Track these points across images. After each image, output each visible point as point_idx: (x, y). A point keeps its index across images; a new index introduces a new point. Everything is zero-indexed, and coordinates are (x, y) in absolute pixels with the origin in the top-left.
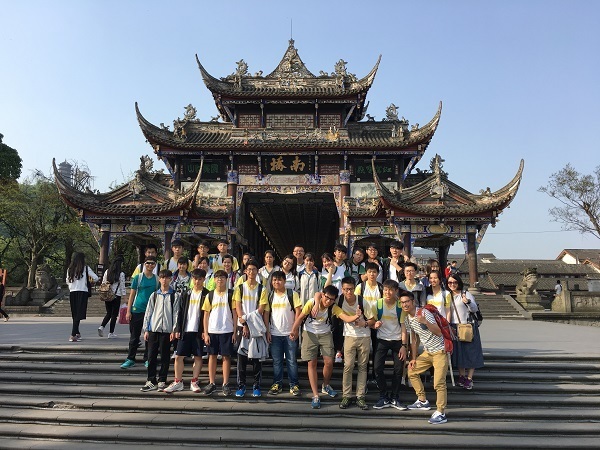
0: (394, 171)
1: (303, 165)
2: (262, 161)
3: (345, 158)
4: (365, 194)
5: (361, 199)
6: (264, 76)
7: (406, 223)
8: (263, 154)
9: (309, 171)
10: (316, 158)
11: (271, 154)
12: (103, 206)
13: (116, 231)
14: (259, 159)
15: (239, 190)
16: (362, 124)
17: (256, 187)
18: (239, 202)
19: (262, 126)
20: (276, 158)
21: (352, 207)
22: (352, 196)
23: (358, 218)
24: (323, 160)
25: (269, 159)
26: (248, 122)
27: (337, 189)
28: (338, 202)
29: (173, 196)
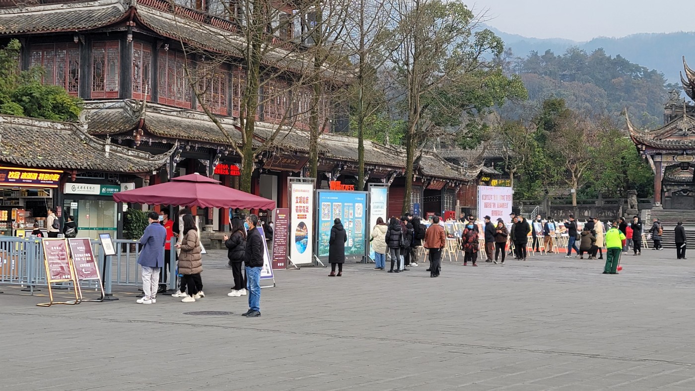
12: (658, 142)
13: (666, 161)
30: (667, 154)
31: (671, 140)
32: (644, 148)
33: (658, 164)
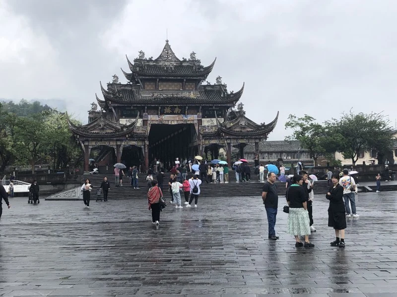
0: (222, 113)
1: (180, 110)
3: (200, 107)
4: (209, 124)
5: (208, 127)
6: (153, 59)
8: (161, 105)
9: (183, 113)
12: (86, 133)
13: (92, 144)
14: (160, 108)
15: (149, 122)
16: (205, 86)
17: (157, 121)
18: (149, 128)
19: (156, 88)
20: (167, 107)
21: (204, 131)
22: (203, 125)
23: (207, 136)
24: (190, 108)
25: (164, 108)
26: (149, 86)
27: (196, 122)
28: (197, 128)
29: (120, 127)
30: (92, 141)
31: (94, 132)
32: (78, 136)
33: (86, 147)
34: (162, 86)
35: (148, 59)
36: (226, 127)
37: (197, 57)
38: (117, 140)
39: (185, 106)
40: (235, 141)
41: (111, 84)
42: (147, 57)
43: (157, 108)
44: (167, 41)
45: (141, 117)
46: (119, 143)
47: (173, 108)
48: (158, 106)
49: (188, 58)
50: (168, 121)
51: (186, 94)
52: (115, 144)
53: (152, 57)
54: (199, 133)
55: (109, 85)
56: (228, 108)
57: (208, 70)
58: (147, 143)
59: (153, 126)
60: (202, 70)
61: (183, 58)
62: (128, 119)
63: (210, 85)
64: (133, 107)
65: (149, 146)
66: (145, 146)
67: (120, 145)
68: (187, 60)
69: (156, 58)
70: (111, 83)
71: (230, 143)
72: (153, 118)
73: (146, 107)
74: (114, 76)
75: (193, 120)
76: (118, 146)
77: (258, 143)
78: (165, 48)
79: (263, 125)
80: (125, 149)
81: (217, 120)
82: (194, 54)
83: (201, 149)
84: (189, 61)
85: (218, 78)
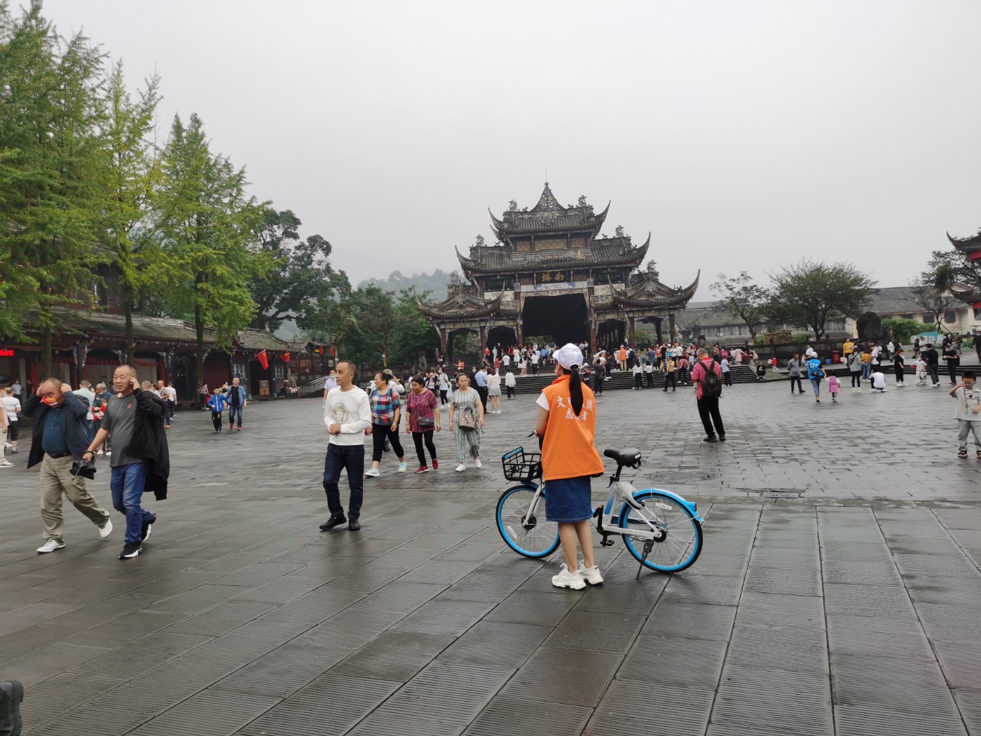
0: (622, 276)
1: (563, 276)
2: (537, 277)
3: (591, 271)
4: (604, 293)
5: (602, 296)
6: (529, 210)
7: (630, 311)
8: (537, 272)
9: (567, 280)
10: (572, 272)
11: (542, 271)
12: (441, 313)
13: (449, 328)
14: (535, 275)
15: (522, 295)
16: (599, 241)
17: (533, 292)
18: (522, 303)
19: (532, 249)
20: (545, 273)
21: (596, 303)
22: (595, 295)
23: (601, 310)
24: (576, 273)
25: (541, 274)
26: (523, 247)
27: (585, 291)
28: (587, 299)
29: (483, 304)
30: (450, 322)
31: (451, 311)
32: (431, 318)
33: (443, 331)
34: (540, 245)
35: (521, 211)
36: (626, 295)
37: (588, 202)
38: (481, 321)
39: (569, 271)
40: (640, 315)
41: (474, 248)
42: (520, 208)
43: (531, 276)
44: (547, 184)
45: (512, 288)
46: (483, 325)
47: (553, 275)
48: (533, 274)
49: (575, 204)
50: (548, 291)
51: (571, 254)
52: (478, 326)
53: (527, 208)
54: (590, 306)
55: (472, 249)
56: (631, 269)
57: (601, 218)
58: (520, 322)
59: (527, 299)
60: (593, 219)
61: (569, 205)
62: (495, 293)
63: (607, 239)
64: (500, 276)
65: (523, 326)
66: (517, 326)
67: (484, 327)
68: (575, 207)
69: (532, 208)
70: (475, 246)
71: (633, 318)
72: (527, 289)
73: (517, 276)
74: (479, 237)
75: (582, 289)
76: (483, 328)
77: (673, 315)
78: (544, 194)
79: (680, 290)
80: (491, 331)
81: (611, 287)
82: (583, 198)
83: (593, 327)
84: (578, 208)
85: (619, 229)
